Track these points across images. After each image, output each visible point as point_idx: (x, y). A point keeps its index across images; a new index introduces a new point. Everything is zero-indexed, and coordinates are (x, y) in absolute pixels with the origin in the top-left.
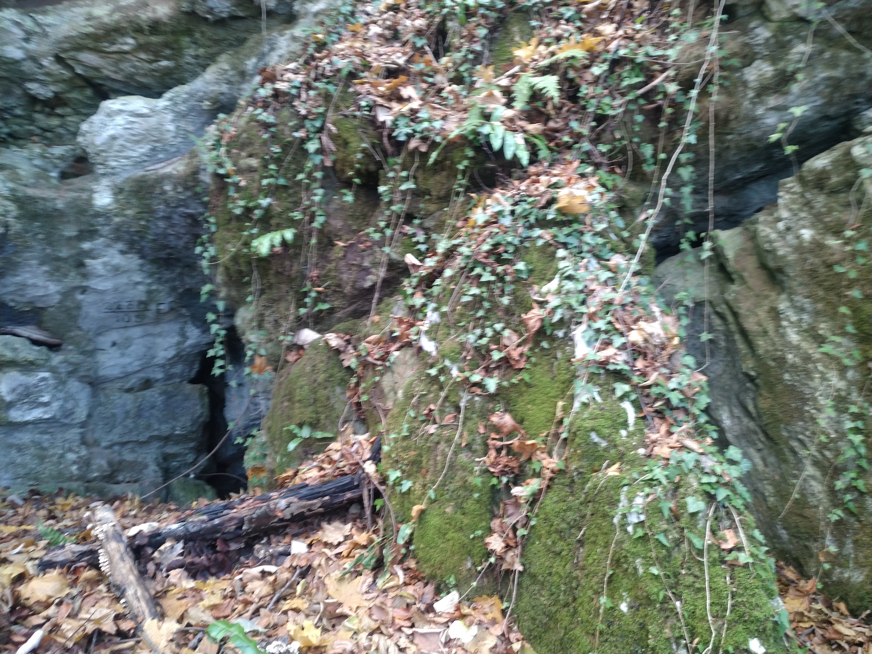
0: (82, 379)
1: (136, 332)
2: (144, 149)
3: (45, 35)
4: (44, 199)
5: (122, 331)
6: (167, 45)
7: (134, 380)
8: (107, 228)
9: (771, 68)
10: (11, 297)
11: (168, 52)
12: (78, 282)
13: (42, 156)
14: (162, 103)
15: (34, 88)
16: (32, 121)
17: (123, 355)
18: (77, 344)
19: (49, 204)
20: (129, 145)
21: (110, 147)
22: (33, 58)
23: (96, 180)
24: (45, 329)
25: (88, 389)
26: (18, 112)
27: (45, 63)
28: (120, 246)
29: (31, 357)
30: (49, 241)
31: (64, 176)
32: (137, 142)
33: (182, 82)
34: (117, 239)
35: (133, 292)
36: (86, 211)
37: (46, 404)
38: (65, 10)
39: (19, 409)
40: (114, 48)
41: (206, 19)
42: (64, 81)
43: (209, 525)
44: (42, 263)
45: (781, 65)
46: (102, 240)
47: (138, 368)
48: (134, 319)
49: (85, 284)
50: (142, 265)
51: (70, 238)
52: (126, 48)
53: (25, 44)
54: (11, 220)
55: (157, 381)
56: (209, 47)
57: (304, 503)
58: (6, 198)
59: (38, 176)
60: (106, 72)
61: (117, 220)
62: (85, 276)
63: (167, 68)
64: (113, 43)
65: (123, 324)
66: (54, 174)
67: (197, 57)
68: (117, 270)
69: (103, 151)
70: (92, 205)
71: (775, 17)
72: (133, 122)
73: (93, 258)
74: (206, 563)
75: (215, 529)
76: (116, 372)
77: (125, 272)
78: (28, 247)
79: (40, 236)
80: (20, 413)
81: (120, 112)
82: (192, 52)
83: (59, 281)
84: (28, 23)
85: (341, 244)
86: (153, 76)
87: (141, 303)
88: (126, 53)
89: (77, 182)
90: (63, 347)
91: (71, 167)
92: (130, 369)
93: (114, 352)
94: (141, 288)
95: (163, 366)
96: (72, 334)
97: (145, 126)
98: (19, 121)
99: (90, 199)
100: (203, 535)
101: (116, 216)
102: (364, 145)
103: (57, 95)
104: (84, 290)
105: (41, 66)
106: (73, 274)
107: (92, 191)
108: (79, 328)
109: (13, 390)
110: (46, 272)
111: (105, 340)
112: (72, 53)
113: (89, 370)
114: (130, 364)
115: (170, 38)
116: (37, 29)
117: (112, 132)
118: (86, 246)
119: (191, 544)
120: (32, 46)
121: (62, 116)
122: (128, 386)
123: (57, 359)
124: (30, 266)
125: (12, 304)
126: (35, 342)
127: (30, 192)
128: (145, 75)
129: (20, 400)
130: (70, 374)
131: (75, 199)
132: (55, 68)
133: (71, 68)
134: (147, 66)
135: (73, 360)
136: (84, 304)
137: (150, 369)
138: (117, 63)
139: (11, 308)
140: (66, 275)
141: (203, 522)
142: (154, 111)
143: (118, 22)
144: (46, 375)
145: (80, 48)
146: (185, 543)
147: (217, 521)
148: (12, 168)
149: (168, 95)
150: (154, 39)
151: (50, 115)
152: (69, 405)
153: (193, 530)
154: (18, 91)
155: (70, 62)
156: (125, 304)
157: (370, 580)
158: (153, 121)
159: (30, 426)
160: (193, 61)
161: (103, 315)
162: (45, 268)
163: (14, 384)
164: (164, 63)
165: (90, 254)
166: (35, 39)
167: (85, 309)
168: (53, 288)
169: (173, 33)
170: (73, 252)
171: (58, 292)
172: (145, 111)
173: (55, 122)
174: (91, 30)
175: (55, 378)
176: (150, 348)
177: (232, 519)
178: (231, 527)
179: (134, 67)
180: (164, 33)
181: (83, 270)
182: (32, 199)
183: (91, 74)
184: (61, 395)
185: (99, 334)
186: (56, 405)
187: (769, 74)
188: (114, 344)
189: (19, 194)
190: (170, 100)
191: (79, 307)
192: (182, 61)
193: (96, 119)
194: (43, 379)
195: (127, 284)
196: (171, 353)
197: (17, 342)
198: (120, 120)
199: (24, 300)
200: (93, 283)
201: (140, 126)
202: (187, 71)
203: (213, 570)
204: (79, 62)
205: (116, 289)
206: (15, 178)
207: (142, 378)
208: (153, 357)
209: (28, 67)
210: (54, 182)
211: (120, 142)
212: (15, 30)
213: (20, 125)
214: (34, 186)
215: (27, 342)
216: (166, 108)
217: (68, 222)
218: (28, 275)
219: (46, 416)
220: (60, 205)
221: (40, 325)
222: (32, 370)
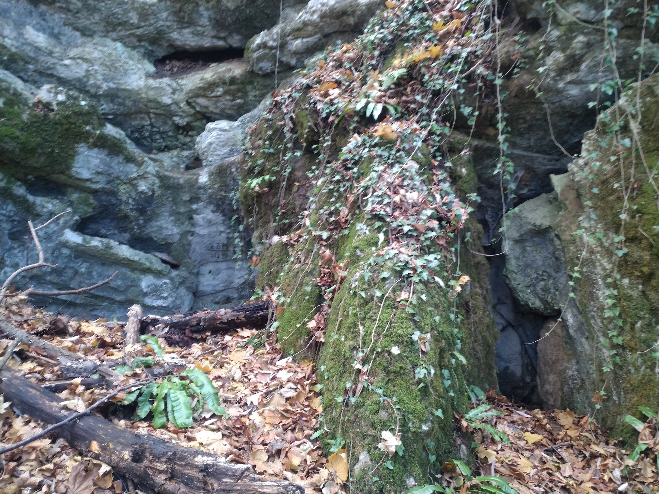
0: (188, 288)
1: (223, 265)
2: (226, 150)
3: (182, 90)
4: (173, 177)
5: (215, 264)
6: (239, 90)
7: (220, 297)
8: (205, 196)
9: (562, 55)
10: (155, 235)
11: (240, 94)
12: (188, 228)
13: (177, 156)
14: (237, 123)
15: (177, 119)
16: (177, 140)
17: (214, 279)
18: (187, 267)
19: (176, 181)
20: (218, 148)
21: (209, 149)
22: (176, 103)
23: (202, 170)
24: (172, 256)
25: (191, 296)
26: (170, 134)
27: (182, 105)
28: (212, 207)
29: (160, 268)
30: (175, 202)
31: (188, 168)
32: (223, 146)
33: (248, 111)
34: (210, 203)
35: (219, 237)
36: (194, 185)
37: (165, 298)
38: (192, 76)
39: (150, 298)
40: (213, 94)
41: (259, 74)
42: (191, 115)
43: (183, 319)
44: (171, 215)
45: (568, 52)
46: (202, 203)
47: (223, 288)
48: (221, 256)
49: (193, 229)
50: (224, 221)
51: (185, 201)
52: (219, 94)
53: (172, 96)
54: (156, 188)
55: (234, 299)
56: (261, 90)
57: (235, 313)
58: (154, 176)
59: (173, 167)
60: (211, 109)
61: (210, 191)
62: (193, 225)
63: (239, 103)
64: (213, 92)
65: (214, 259)
66: (182, 166)
67: (255, 96)
68: (210, 223)
69: (205, 152)
70: (197, 182)
71: (563, 22)
72: (221, 135)
73: (198, 214)
74: (178, 340)
75: (186, 323)
76: (209, 289)
77: (214, 224)
78: (164, 205)
79: (170, 199)
80: (151, 300)
81: (214, 129)
82: (253, 93)
83: (179, 227)
84: (174, 85)
85: (297, 184)
86: (234, 109)
87: (224, 245)
88: (219, 96)
89: (194, 171)
90: (180, 267)
91: (192, 163)
92: (217, 288)
93: (209, 277)
94: (224, 235)
95: (237, 289)
96: (186, 261)
97: (227, 136)
98: (171, 139)
99: (197, 179)
100: (180, 325)
101: (210, 188)
102: (309, 124)
103: (188, 123)
104: (193, 234)
105: (180, 108)
106: (186, 223)
107: (199, 175)
108: (190, 258)
109: (149, 287)
110: (172, 221)
111: (205, 269)
112: (194, 99)
113: (193, 283)
114: (218, 285)
115: (241, 86)
116: (179, 88)
117: (210, 140)
118: (194, 207)
119: (173, 329)
120: (176, 97)
121: (192, 136)
122: (217, 300)
123: (174, 273)
124: (165, 216)
125: (155, 239)
126: (164, 261)
127: (167, 173)
128: (230, 109)
129: (151, 293)
130: (181, 283)
131: (189, 179)
132: (187, 108)
133: (193, 107)
134: (230, 103)
135: (183, 275)
136: (192, 243)
137: (230, 290)
138: (216, 102)
139: (155, 241)
140: (183, 224)
141: (181, 317)
142: (231, 128)
143: (214, 80)
144: (168, 281)
145: (197, 96)
146: (170, 329)
147: (187, 318)
148: (161, 162)
149: (240, 119)
150: (232, 87)
151: (186, 136)
152: (178, 302)
153: (174, 321)
154: (170, 123)
155: (193, 104)
156: (215, 245)
157: (252, 351)
158: (231, 134)
159: (156, 310)
160: (253, 99)
161: (203, 252)
162: (172, 218)
163: (150, 283)
164: (238, 101)
165: (196, 212)
166: (177, 93)
167: (193, 246)
168: (176, 230)
169: (242, 83)
170: (187, 210)
171: (178, 233)
172: (227, 128)
173: (188, 139)
174: (201, 85)
175: (172, 284)
176: (230, 276)
177: (195, 318)
178: (194, 322)
179: (224, 104)
180: (238, 84)
181: (192, 221)
182: (167, 177)
183: (204, 110)
184: (174, 295)
185: (202, 265)
186: (170, 300)
187: (562, 59)
188: (210, 272)
189: (161, 174)
190: (242, 121)
191: (189, 244)
192: (247, 99)
193: (203, 134)
194: (165, 283)
195: (216, 232)
196: (242, 281)
197: (154, 259)
198: (214, 133)
199: (162, 237)
200: (197, 230)
201: (224, 136)
202: (250, 105)
203: (181, 345)
204: (198, 104)
205: (209, 235)
206: (162, 166)
207: (225, 296)
208: (232, 283)
209: (173, 107)
210: (182, 170)
211: (214, 146)
212: (168, 88)
213: (171, 141)
214: (171, 171)
215: (160, 261)
216: (238, 126)
217: (185, 192)
218: (163, 222)
219: (164, 305)
220: (181, 181)
221: (169, 253)
222: (160, 277)
